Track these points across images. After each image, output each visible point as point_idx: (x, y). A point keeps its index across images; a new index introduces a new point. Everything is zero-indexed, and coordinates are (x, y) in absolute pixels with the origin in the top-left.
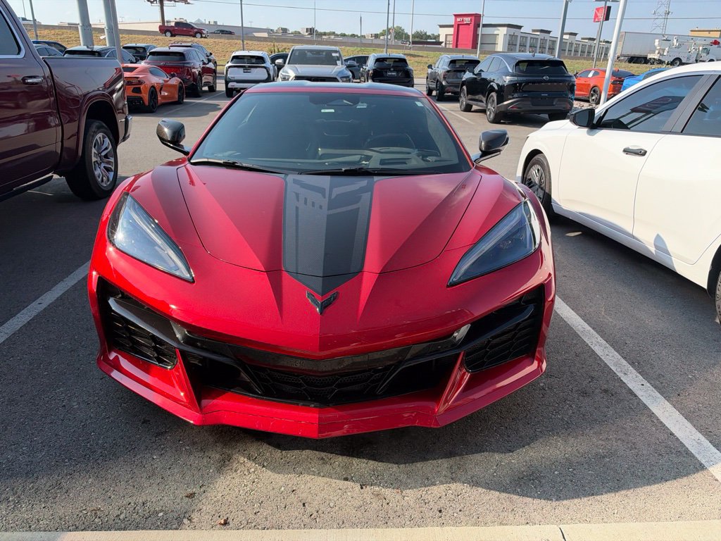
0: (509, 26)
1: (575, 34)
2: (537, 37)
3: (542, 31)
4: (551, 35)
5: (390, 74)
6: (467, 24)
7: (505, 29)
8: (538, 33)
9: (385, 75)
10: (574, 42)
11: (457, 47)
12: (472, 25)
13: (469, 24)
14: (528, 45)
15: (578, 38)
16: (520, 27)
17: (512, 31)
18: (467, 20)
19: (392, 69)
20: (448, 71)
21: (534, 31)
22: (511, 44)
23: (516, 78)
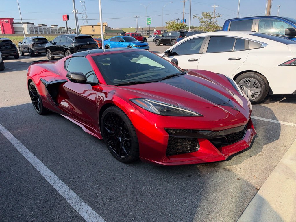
0: (28, 23)
1: (57, 26)
2: (42, 27)
3: (43, 25)
4: (47, 26)
5: (5, 47)
6: (6, 23)
7: (26, 24)
8: (42, 26)
9: (2, 48)
10: (57, 29)
11: (4, 33)
12: (9, 23)
13: (8, 23)
14: (39, 31)
15: (58, 27)
16: (33, 24)
17: (30, 25)
18: (6, 21)
19: (5, 45)
20: (33, 44)
21: (39, 25)
22: (31, 30)
23: (77, 44)
